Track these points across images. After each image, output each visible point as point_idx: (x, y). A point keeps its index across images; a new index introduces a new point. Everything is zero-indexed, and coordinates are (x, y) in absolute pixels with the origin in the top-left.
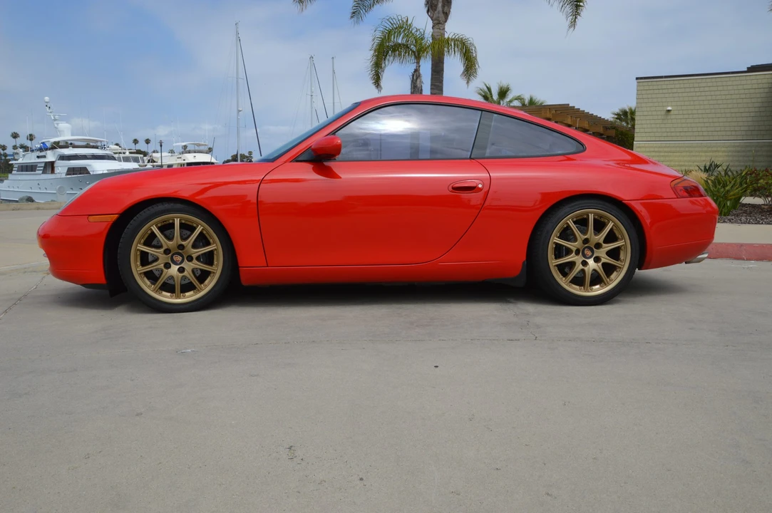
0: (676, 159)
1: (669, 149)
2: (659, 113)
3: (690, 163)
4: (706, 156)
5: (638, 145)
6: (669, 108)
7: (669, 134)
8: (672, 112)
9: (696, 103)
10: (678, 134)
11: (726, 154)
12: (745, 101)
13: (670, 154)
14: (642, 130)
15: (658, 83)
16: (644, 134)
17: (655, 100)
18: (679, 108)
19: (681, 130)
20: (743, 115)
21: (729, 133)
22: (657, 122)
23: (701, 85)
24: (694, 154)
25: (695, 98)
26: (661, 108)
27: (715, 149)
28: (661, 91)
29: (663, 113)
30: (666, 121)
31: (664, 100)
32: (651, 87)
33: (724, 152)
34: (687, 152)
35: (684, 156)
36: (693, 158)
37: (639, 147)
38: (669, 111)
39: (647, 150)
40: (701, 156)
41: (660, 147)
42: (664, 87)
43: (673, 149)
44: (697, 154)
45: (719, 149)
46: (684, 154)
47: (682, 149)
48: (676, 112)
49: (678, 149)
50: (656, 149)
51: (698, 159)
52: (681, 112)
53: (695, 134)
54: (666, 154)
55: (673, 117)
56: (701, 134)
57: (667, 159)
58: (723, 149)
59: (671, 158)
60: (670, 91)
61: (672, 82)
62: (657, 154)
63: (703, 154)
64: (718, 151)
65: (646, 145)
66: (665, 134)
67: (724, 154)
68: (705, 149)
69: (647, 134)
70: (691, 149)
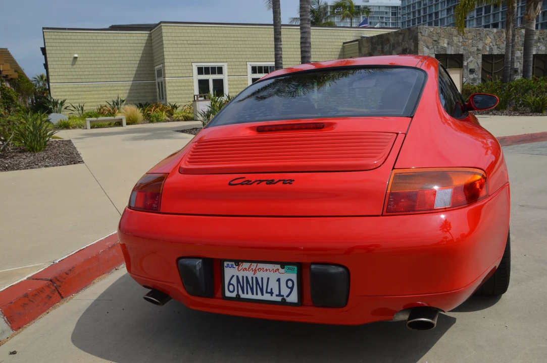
0: (88, 96)
1: (81, 89)
2: (68, 59)
3: (99, 100)
4: (111, 94)
5: (54, 86)
6: (76, 55)
7: (79, 77)
8: (78, 59)
9: (97, 52)
10: (86, 77)
11: (124, 91)
12: (131, 52)
13: (82, 93)
14: (56, 74)
15: (63, 34)
16: (57, 77)
17: (62, 48)
18: (84, 55)
19: (88, 73)
20: (132, 62)
21: (124, 76)
22: (67, 66)
23: (98, 38)
24: (101, 92)
25: (95, 48)
26: (69, 55)
27: (116, 88)
28: (66, 41)
29: (72, 59)
30: (75, 66)
31: (70, 48)
32: (57, 37)
33: (123, 90)
34: (95, 91)
35: (94, 94)
36: (101, 96)
37: (55, 88)
38: (76, 58)
39: (63, 90)
40: (106, 94)
41: (72, 88)
42: (69, 37)
43: (85, 89)
44: (104, 92)
45: (119, 88)
46: (93, 92)
47: (91, 89)
48: (82, 59)
49: (88, 89)
50: (70, 90)
51: (105, 96)
52: (85, 59)
53: (100, 76)
54: (79, 93)
55: (80, 63)
56: (104, 76)
57: (81, 97)
58: (122, 88)
59: (83, 97)
60: (74, 41)
61: (75, 34)
62: (72, 93)
63: (108, 92)
64: (119, 90)
65: (61, 86)
66: (76, 77)
67: (123, 91)
68: (109, 88)
69: (61, 77)
70: (98, 89)
